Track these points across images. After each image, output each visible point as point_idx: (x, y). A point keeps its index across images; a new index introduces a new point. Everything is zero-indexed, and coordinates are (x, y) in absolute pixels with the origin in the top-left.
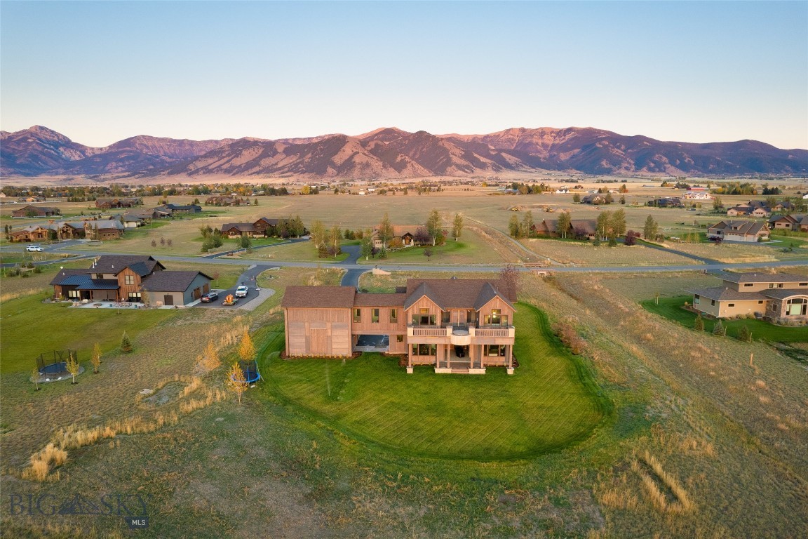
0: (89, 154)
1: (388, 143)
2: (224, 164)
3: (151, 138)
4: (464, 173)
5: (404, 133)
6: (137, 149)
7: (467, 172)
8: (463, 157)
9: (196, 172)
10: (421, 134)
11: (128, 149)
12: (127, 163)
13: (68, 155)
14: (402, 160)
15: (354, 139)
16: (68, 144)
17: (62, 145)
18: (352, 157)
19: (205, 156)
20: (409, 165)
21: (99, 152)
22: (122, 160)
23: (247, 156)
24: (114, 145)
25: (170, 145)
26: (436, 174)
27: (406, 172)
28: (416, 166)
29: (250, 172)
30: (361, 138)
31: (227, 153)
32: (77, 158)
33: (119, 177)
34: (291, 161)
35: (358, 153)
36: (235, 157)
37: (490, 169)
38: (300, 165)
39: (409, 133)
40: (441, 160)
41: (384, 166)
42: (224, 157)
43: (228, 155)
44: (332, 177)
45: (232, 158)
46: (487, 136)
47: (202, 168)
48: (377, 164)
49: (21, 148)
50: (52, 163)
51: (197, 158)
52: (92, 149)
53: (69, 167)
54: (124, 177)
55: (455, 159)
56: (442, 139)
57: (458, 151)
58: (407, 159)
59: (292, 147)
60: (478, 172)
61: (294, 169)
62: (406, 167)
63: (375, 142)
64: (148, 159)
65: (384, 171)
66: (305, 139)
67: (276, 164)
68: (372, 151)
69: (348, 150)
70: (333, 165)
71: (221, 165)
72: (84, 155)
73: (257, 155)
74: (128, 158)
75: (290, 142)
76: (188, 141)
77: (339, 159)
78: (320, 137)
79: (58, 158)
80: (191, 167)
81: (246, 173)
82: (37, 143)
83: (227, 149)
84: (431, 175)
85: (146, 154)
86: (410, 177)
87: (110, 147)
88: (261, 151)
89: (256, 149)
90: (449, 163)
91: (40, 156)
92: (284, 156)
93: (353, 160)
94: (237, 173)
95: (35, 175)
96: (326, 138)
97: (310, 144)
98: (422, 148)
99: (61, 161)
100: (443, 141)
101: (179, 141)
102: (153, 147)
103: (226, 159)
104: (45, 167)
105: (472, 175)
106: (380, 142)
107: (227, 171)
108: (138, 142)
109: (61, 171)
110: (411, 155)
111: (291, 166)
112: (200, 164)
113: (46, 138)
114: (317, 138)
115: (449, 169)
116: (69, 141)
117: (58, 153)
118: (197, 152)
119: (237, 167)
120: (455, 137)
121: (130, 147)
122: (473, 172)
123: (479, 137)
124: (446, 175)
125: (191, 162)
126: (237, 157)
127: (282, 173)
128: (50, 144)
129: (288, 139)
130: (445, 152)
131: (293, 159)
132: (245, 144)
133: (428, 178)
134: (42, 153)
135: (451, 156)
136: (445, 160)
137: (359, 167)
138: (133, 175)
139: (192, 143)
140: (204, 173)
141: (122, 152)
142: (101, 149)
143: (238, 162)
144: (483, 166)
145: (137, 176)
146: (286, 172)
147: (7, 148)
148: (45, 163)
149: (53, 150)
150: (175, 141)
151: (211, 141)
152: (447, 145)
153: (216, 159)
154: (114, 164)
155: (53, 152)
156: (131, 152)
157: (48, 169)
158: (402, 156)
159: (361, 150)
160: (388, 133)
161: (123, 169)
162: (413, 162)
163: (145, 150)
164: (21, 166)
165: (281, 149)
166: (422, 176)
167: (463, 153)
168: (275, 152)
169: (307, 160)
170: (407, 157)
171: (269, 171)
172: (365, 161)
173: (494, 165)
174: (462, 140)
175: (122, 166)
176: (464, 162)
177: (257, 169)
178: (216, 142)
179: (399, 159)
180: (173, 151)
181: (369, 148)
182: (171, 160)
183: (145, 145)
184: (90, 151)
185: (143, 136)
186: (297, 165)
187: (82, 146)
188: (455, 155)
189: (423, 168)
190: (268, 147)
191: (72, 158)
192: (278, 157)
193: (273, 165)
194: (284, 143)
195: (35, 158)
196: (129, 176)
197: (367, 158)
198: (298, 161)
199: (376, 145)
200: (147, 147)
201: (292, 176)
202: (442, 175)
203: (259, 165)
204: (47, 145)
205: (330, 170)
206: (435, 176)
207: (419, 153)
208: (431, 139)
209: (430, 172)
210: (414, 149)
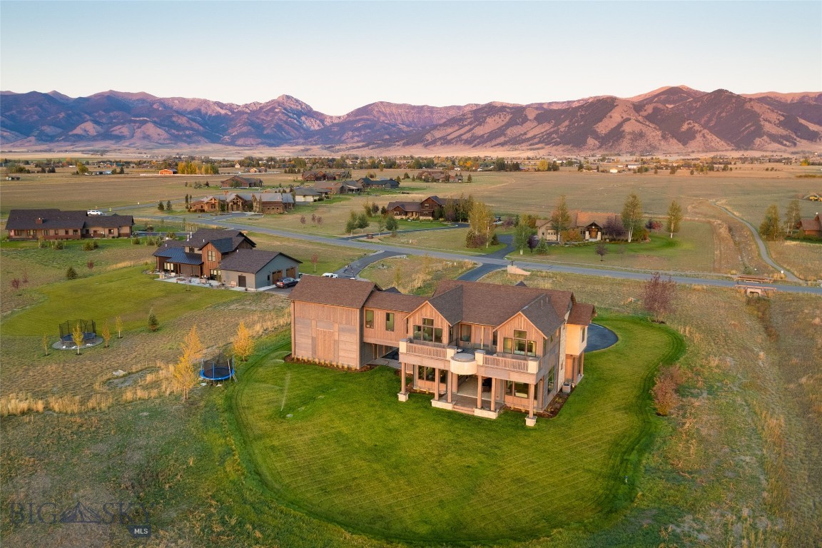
0: (328, 123)
1: (672, 106)
2: (465, 133)
3: (389, 104)
4: (780, 146)
5: (696, 92)
6: (374, 116)
7: (785, 145)
8: (781, 124)
9: (434, 142)
10: (720, 93)
11: (365, 117)
12: (363, 133)
13: (308, 125)
14: (690, 129)
15: (625, 101)
16: (310, 113)
17: (304, 114)
18: (620, 125)
19: (445, 125)
20: (698, 136)
21: (336, 121)
22: (358, 129)
23: (492, 124)
24: (353, 112)
25: (409, 112)
26: (738, 148)
27: (693, 145)
28: (709, 137)
29: (494, 143)
30: (636, 100)
31: (469, 120)
32: (317, 128)
33: (353, 148)
34: (543, 130)
35: (629, 119)
36: (477, 125)
38: (554, 135)
39: (704, 93)
40: (747, 128)
41: (664, 137)
42: (466, 125)
43: (470, 123)
44: (593, 150)
45: (475, 127)
47: (440, 139)
48: (654, 134)
49: (269, 119)
50: (293, 133)
51: (435, 127)
52: (331, 117)
53: (308, 136)
54: (359, 147)
55: (768, 127)
56: (751, 100)
57: (774, 117)
58: (697, 127)
59: (546, 113)
60: (804, 145)
61: (546, 140)
62: (694, 138)
63: (654, 104)
64: (385, 128)
65: (662, 143)
66: (564, 102)
67: (525, 134)
68: (648, 118)
69: (616, 116)
70: (596, 136)
71: (463, 135)
72: (323, 124)
73: (504, 123)
74: (365, 127)
75: (545, 107)
76: (428, 107)
77: (603, 128)
78: (582, 100)
79: (299, 128)
80: (429, 137)
81: (489, 144)
82: (283, 113)
83: (470, 116)
84: (730, 148)
85: (383, 122)
86: (699, 152)
87: (348, 115)
88: (508, 118)
89: (502, 116)
90: (759, 132)
91: (284, 125)
92: (535, 124)
93: (622, 129)
94: (479, 144)
95: (278, 146)
96: (590, 101)
97: (568, 109)
98: (720, 113)
99: (301, 131)
100: (752, 103)
101: (418, 107)
102: (391, 114)
103: (467, 128)
104: (288, 137)
105: (794, 149)
106: (660, 106)
107: (468, 142)
108: (376, 109)
109: (301, 141)
110: (703, 122)
111: (543, 137)
112: (438, 134)
113: (291, 108)
114: (579, 101)
115: (758, 141)
116: (311, 109)
117: (300, 123)
118: (437, 120)
119: (479, 137)
120: (772, 96)
121: (368, 115)
122: (795, 144)
123: (811, 96)
124: (751, 149)
125: (429, 132)
126: (480, 125)
127: (531, 145)
128: (294, 114)
129: (543, 104)
130: (754, 117)
131: (546, 128)
132: (491, 109)
133: (724, 153)
134: (286, 122)
135: (762, 123)
137: (629, 137)
138: (367, 145)
139: (432, 110)
140: (441, 144)
141: (358, 121)
142: (339, 118)
143: (480, 131)
145: (371, 147)
146: (537, 144)
147: (258, 118)
148: (288, 133)
149: (296, 119)
150: (414, 107)
151: (453, 107)
152: (757, 108)
153: (457, 128)
154: (350, 133)
155: (295, 121)
156: (368, 120)
157: (291, 139)
158: (688, 124)
159: (633, 115)
160: (674, 94)
161: (359, 139)
162: (706, 131)
163: (382, 118)
164: (267, 136)
165: (531, 115)
166: (717, 150)
167: (782, 118)
168: (525, 120)
169: (562, 130)
170: (696, 125)
171: (515, 142)
172: (637, 130)
174: (783, 100)
175: (356, 136)
176: (782, 131)
177: (502, 139)
178: (459, 108)
179: (685, 127)
180: (411, 119)
181: (645, 114)
182: (408, 129)
183: (383, 113)
184: (329, 120)
185: (382, 102)
186: (550, 134)
187: (323, 114)
188: (770, 122)
189: (718, 140)
190: (517, 114)
191: (312, 128)
192: (528, 125)
193: (521, 134)
194: (537, 109)
195: (279, 127)
196: (363, 146)
197: (641, 126)
198: (552, 130)
199: (655, 109)
200: (385, 115)
201: (543, 148)
202: (746, 149)
203: (505, 135)
204: (291, 115)
205: (591, 141)
206: (736, 150)
207: (714, 120)
208: (734, 101)
209: (728, 144)
210: (709, 114)
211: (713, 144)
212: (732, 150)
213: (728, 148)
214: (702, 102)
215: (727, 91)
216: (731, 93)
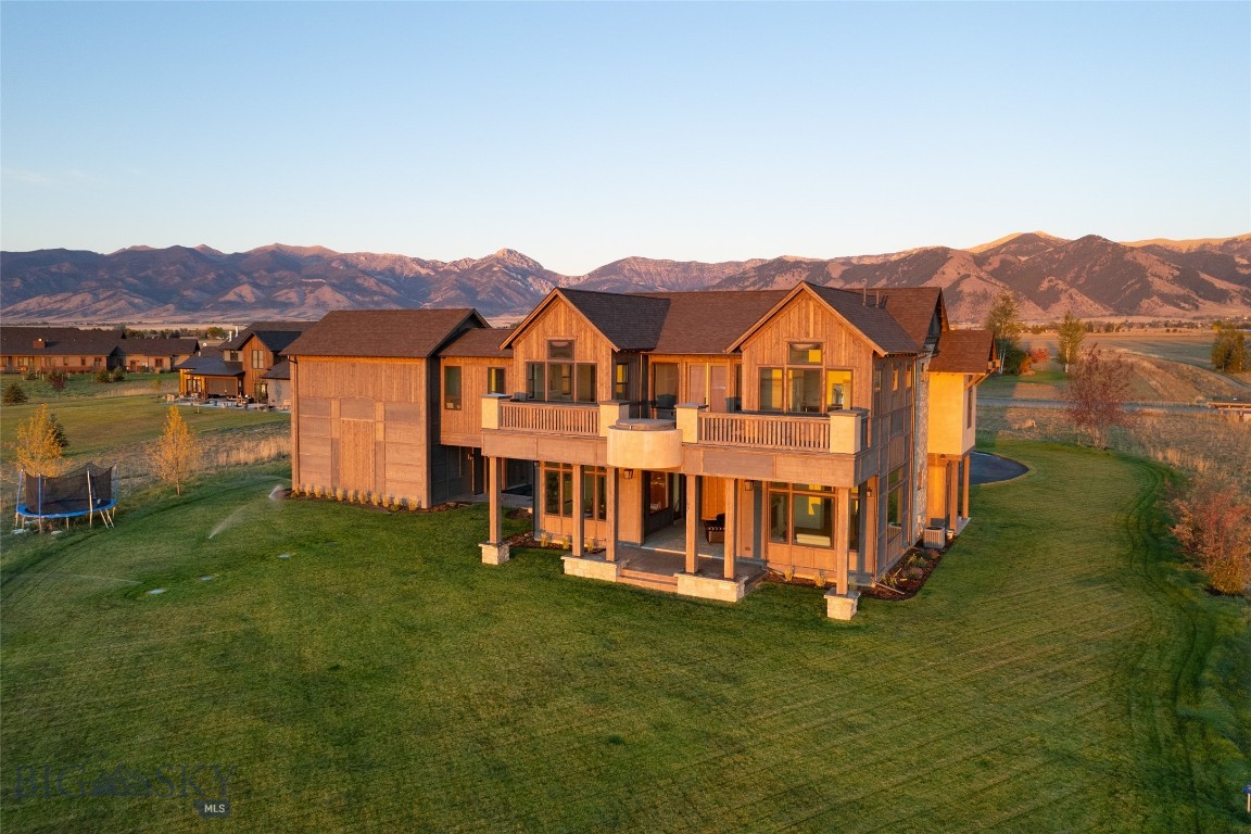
0: (563, 285)
1: (1026, 258)
3: (645, 260)
4: (1177, 310)
5: (1057, 241)
6: (625, 277)
7: (1183, 308)
8: (1175, 280)
10: (1090, 240)
11: (613, 277)
13: (537, 288)
14: (1051, 288)
15: (963, 253)
16: (539, 272)
17: (531, 274)
18: (957, 283)
20: (1064, 299)
21: (574, 283)
24: (597, 271)
25: (672, 271)
26: (1119, 313)
27: (1056, 309)
28: (1079, 298)
30: (976, 252)
31: (751, 280)
32: (547, 291)
35: (969, 276)
37: (1235, 301)
39: (1067, 241)
40: (1129, 287)
46: (1234, 241)
49: (485, 281)
50: (517, 298)
52: (568, 278)
55: (1158, 284)
56: (1132, 249)
57: (1165, 271)
58: (1061, 285)
59: (856, 270)
60: (1210, 309)
62: (1058, 300)
63: (1002, 256)
66: (878, 256)
68: (994, 274)
69: (950, 272)
75: (854, 262)
76: (697, 264)
78: (904, 252)
79: (524, 292)
82: (504, 273)
83: (752, 274)
84: (1108, 313)
85: (636, 284)
87: (591, 275)
88: (804, 276)
89: (796, 274)
90: (1146, 291)
91: (504, 289)
93: (960, 289)
96: (915, 253)
97: (885, 263)
98: (1091, 267)
99: (528, 296)
100: (1135, 252)
101: (684, 264)
102: (648, 273)
104: (509, 304)
106: (1010, 258)
108: (628, 267)
110: (1068, 279)
113: (514, 266)
114: (899, 254)
115: (1145, 303)
116: (540, 267)
117: (526, 286)
118: (708, 279)
120: (1161, 244)
121: (616, 275)
122: (1197, 307)
123: (1214, 243)
124: (1138, 314)
126: (767, 287)
128: (517, 273)
129: (851, 258)
130: (1139, 271)
132: (782, 266)
133: (1100, 319)
134: (507, 285)
135: (1150, 279)
136: (1137, 286)
137: (968, 300)
139: (702, 267)
141: (604, 283)
142: (578, 278)
144: (1220, 297)
147: (470, 279)
148: (510, 300)
149: (520, 281)
150: (678, 264)
151: (730, 264)
152: (1141, 259)
155: (519, 283)
156: (617, 281)
157: (513, 309)
158: (1050, 281)
159: (973, 271)
160: (1027, 242)
162: (1073, 291)
163: (636, 279)
164: (483, 304)
165: (836, 272)
166: (1090, 316)
167: (1177, 273)
168: (828, 279)
170: (1060, 282)
172: (980, 290)
173: (1246, 294)
174: (1176, 250)
176: (1177, 290)
178: (738, 264)
179: (1045, 285)
180: (674, 280)
181: (990, 268)
183: (636, 272)
184: (565, 282)
185: (635, 258)
187: (555, 274)
188: (1160, 277)
189: (1091, 302)
190: (817, 271)
191: (542, 292)
194: (843, 264)
195: (498, 291)
197: (984, 285)
199: (1003, 262)
200: (639, 274)
202: (1131, 314)
204: (514, 275)
206: (1116, 315)
207: (1084, 274)
208: (1109, 250)
209: (1105, 308)
210: (1076, 269)
211: (1084, 308)
212: (1111, 315)
213: (1105, 313)
214: (1067, 252)
215: (1099, 238)
216: (1105, 240)
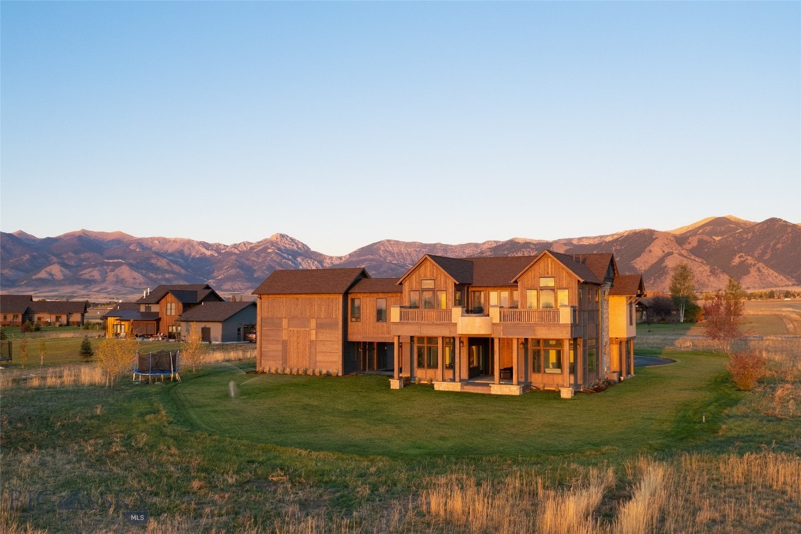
0: (327, 264)
1: (719, 238)
3: (397, 243)
5: (745, 223)
6: (380, 256)
10: (773, 222)
11: (370, 257)
13: (304, 265)
14: (742, 263)
15: (666, 234)
16: (307, 253)
17: (300, 255)
18: (662, 260)
20: (753, 271)
21: (337, 262)
24: (355, 252)
25: (420, 251)
26: (799, 283)
28: (765, 271)
30: (677, 233)
35: (672, 253)
39: (754, 223)
41: (713, 272)
48: (701, 269)
49: (260, 260)
52: (331, 258)
58: (750, 260)
59: (576, 250)
62: (748, 272)
63: (699, 236)
64: (392, 268)
65: (712, 279)
66: (595, 238)
68: (693, 251)
69: (656, 250)
72: (322, 265)
74: (370, 269)
75: (574, 242)
76: (442, 245)
77: (642, 263)
78: (616, 234)
82: (276, 253)
84: (790, 283)
85: (391, 262)
86: (754, 287)
87: (351, 255)
88: (532, 255)
89: (526, 253)
91: (277, 268)
93: (664, 264)
96: (625, 235)
97: (601, 243)
98: (775, 245)
101: (430, 245)
102: (400, 253)
106: (706, 238)
108: (382, 248)
110: (756, 254)
113: (286, 248)
114: (613, 235)
116: (309, 249)
117: (296, 264)
121: (372, 255)
128: (288, 254)
129: (572, 239)
132: (514, 246)
134: (280, 265)
139: (446, 248)
141: (363, 261)
142: (341, 258)
147: (248, 260)
149: (291, 260)
150: (426, 246)
151: (469, 245)
155: (290, 263)
156: (373, 260)
158: (740, 257)
159: (676, 249)
160: (720, 224)
162: (760, 265)
163: (389, 258)
164: (258, 280)
170: (749, 258)
178: (476, 245)
179: (736, 260)
181: (689, 247)
183: (390, 252)
184: (329, 261)
185: (389, 241)
187: (321, 255)
189: (776, 274)
194: (565, 244)
195: (271, 270)
197: (686, 261)
199: (700, 241)
200: (392, 254)
204: (286, 255)
206: (798, 285)
207: (769, 252)
208: (789, 230)
209: (788, 279)
210: (762, 247)
211: (770, 279)
212: (793, 285)
213: (788, 283)
214: (754, 232)
215: (781, 220)
216: (785, 221)
